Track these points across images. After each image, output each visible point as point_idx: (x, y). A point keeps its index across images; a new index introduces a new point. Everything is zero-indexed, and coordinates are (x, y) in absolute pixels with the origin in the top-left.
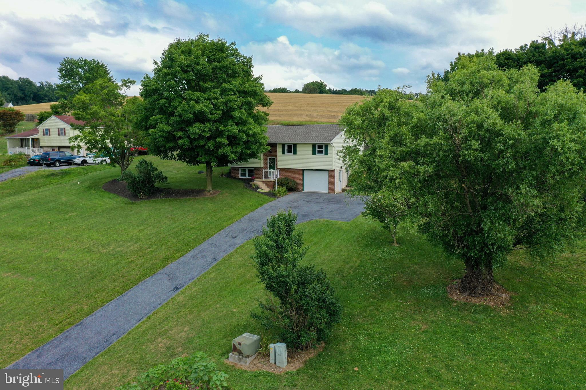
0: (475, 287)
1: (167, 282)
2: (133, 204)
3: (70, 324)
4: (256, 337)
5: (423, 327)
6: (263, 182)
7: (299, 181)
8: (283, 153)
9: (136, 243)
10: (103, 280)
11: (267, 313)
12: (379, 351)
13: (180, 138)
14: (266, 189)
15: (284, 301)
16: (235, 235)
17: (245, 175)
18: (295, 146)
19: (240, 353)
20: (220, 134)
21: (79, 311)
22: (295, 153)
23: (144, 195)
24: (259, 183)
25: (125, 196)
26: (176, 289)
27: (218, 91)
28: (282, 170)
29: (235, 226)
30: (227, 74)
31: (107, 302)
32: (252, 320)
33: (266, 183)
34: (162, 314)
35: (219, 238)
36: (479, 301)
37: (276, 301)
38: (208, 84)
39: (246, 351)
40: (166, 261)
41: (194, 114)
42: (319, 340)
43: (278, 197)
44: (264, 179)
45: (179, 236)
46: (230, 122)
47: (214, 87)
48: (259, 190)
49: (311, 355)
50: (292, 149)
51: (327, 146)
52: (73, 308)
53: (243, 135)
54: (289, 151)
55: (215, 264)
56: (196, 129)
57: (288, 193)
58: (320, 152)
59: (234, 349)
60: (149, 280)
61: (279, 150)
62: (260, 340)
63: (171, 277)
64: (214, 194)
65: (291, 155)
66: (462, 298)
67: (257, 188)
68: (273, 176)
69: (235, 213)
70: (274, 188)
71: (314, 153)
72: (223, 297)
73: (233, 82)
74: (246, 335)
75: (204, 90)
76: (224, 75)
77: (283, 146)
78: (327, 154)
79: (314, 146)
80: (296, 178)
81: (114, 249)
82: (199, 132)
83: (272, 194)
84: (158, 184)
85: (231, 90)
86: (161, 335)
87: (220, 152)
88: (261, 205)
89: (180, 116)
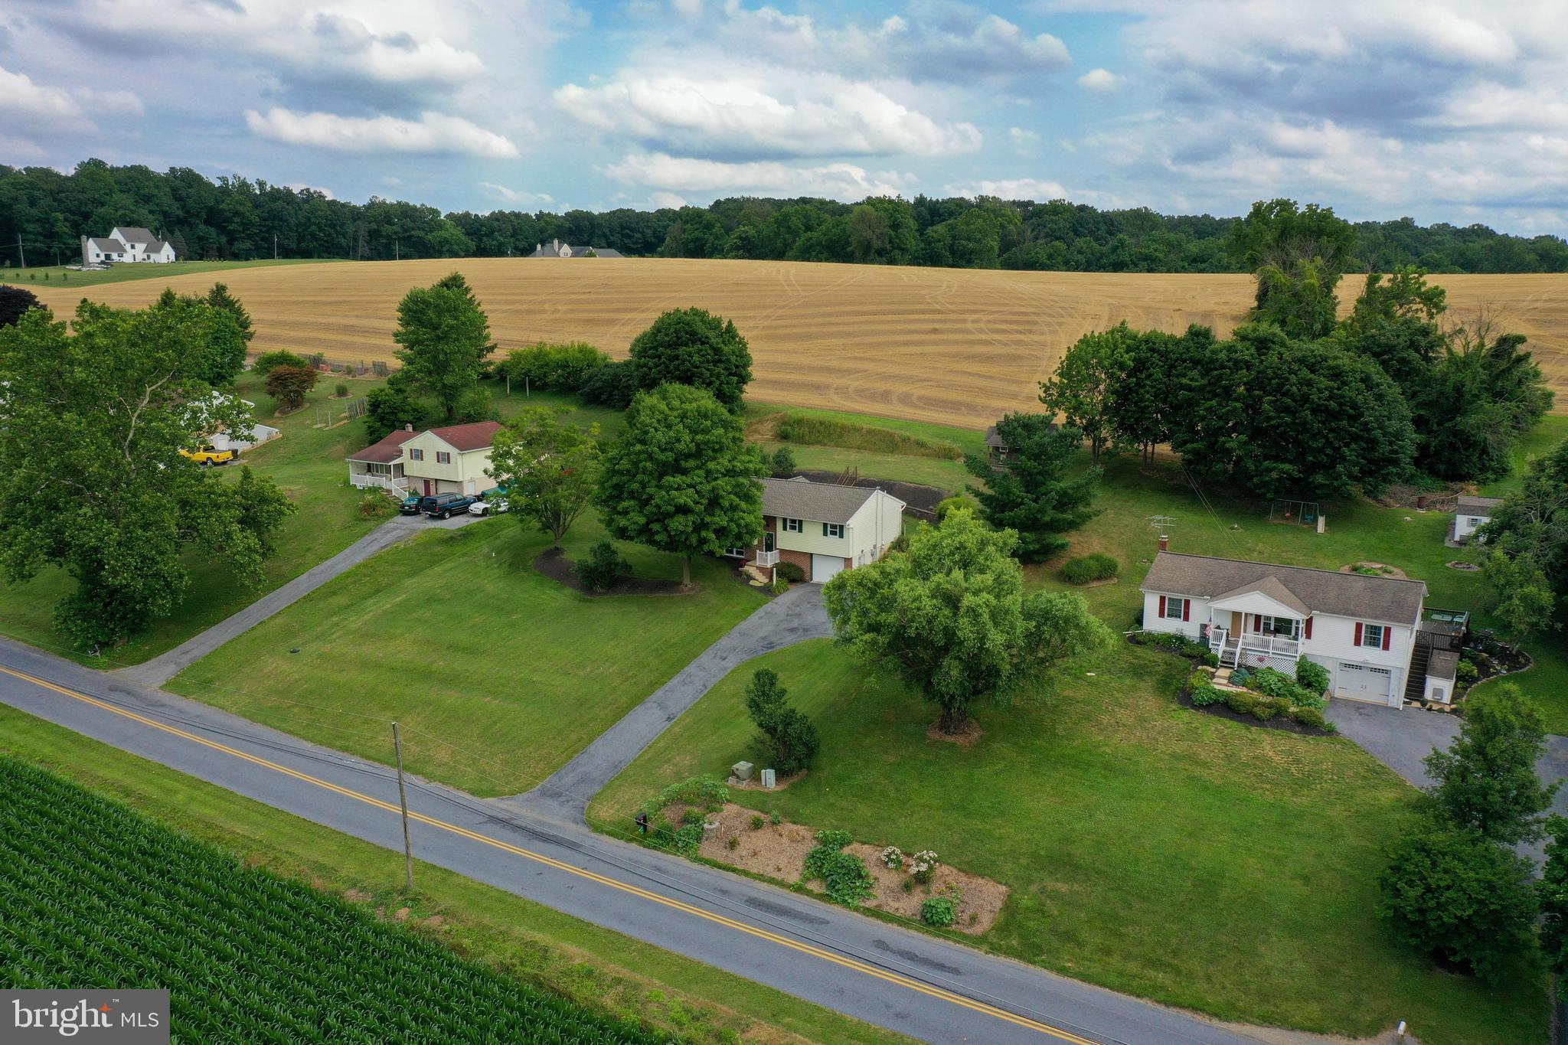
0: (949, 727)
1: (658, 712)
2: (590, 601)
3: (575, 752)
4: (750, 765)
5: (892, 759)
6: (757, 568)
7: (806, 568)
8: (785, 528)
9: (614, 664)
10: (591, 708)
11: (760, 746)
12: (849, 777)
13: (657, 532)
14: (761, 579)
15: (773, 736)
16: (724, 655)
17: (732, 552)
18: (801, 522)
19: (738, 777)
20: (703, 526)
21: (580, 739)
22: (800, 531)
23: (602, 587)
24: (750, 569)
25: (574, 587)
26: (669, 719)
27: (701, 472)
28: (783, 552)
29: (724, 642)
30: (714, 451)
31: (603, 731)
32: (747, 751)
33: (761, 569)
34: (661, 744)
35: (706, 659)
36: (950, 739)
37: (767, 736)
38: (691, 463)
39: (742, 775)
40: (653, 686)
41: (675, 506)
42: (801, 768)
43: (776, 596)
44: (758, 563)
45: (661, 655)
46: (718, 511)
47: (698, 467)
48: (752, 583)
49: (795, 779)
50: (797, 525)
51: (842, 527)
52: (573, 737)
53: (733, 526)
54: (793, 528)
55: (706, 691)
56: (678, 523)
57: (789, 586)
58: (833, 533)
59: (733, 774)
60: (639, 709)
61: (779, 525)
62: (754, 767)
63: (662, 706)
64: (693, 589)
65: (795, 533)
66: (935, 735)
67: (750, 577)
68: (771, 559)
69: (722, 622)
70: (771, 579)
71: (825, 534)
72: (718, 729)
73: (720, 460)
74: (742, 763)
75: (684, 472)
76: (710, 452)
77: (785, 520)
78: (841, 536)
79: (825, 525)
80: (802, 564)
81: (591, 671)
82: (681, 528)
83: (768, 591)
84: (619, 573)
85: (718, 471)
86: (666, 762)
87: (706, 547)
88: (754, 609)
89: (658, 506)
